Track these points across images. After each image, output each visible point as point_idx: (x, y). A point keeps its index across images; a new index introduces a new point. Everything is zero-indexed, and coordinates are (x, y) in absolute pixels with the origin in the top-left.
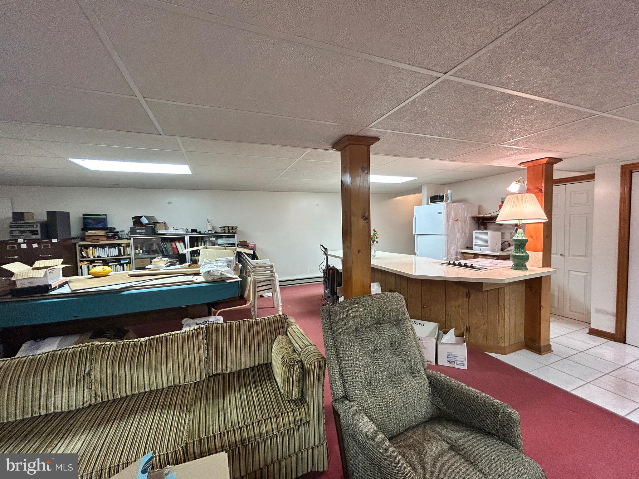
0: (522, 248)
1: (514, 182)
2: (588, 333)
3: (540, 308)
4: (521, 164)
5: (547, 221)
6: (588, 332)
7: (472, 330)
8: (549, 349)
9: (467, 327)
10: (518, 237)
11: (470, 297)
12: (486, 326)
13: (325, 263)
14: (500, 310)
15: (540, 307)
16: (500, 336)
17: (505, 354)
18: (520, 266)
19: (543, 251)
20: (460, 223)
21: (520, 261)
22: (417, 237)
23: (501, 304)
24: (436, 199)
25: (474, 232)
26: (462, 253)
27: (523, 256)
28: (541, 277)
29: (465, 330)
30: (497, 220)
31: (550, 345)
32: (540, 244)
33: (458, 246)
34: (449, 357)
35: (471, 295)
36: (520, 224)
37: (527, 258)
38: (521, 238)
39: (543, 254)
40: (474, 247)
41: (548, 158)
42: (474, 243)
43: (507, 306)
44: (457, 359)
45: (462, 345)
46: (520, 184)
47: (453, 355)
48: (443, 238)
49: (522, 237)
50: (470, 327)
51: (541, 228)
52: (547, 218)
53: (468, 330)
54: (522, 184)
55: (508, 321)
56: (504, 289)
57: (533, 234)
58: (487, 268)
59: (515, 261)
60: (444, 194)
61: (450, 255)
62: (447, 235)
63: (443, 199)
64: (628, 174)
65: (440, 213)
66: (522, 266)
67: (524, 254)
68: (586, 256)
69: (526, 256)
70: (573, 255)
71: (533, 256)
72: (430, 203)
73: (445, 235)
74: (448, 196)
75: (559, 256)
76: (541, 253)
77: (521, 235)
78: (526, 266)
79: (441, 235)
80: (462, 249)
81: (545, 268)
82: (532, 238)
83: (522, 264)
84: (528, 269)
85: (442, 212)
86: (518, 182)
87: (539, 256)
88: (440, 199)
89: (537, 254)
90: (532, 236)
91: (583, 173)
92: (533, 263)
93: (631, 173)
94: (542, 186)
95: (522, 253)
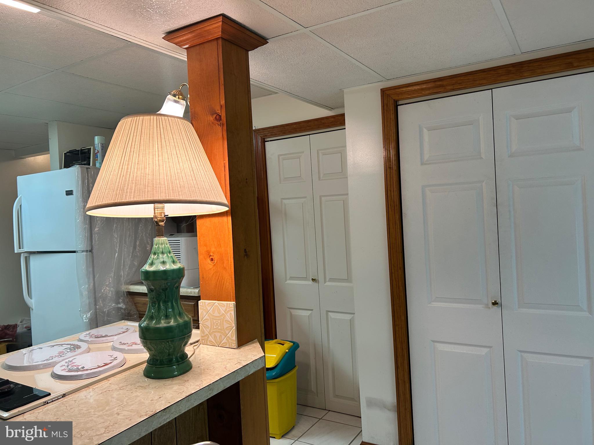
1: (170, 97)
4: (169, 35)
19: (237, 299)
21: (165, 344)
22: (26, 259)
24: (75, 159)
26: (132, 294)
32: (228, 277)
36: (159, 217)
38: (162, 268)
39: (237, 307)
41: (221, 19)
46: (183, 101)
49: (164, 262)
57: (213, 249)
58: (49, 394)
59: (149, 349)
60: (92, 148)
61: (100, 303)
62: (91, 251)
63: (90, 158)
64: (392, 107)
65: (69, 193)
66: (170, 362)
67: (172, 323)
68: (348, 279)
69: (178, 326)
70: (331, 280)
71: (216, 314)
72: (64, 168)
73: (83, 251)
74: (96, 151)
75: (311, 282)
76: (232, 304)
77: (161, 256)
78: (184, 356)
79: (74, 252)
80: (132, 284)
81: (246, 349)
82: (212, 260)
83: (169, 355)
84: (194, 364)
85: (74, 193)
86: (177, 97)
87: (228, 314)
88: (85, 161)
89: (224, 309)
90: (212, 254)
91: (333, 111)
92: (218, 335)
93: (396, 107)
94: (221, 106)
95: (167, 317)
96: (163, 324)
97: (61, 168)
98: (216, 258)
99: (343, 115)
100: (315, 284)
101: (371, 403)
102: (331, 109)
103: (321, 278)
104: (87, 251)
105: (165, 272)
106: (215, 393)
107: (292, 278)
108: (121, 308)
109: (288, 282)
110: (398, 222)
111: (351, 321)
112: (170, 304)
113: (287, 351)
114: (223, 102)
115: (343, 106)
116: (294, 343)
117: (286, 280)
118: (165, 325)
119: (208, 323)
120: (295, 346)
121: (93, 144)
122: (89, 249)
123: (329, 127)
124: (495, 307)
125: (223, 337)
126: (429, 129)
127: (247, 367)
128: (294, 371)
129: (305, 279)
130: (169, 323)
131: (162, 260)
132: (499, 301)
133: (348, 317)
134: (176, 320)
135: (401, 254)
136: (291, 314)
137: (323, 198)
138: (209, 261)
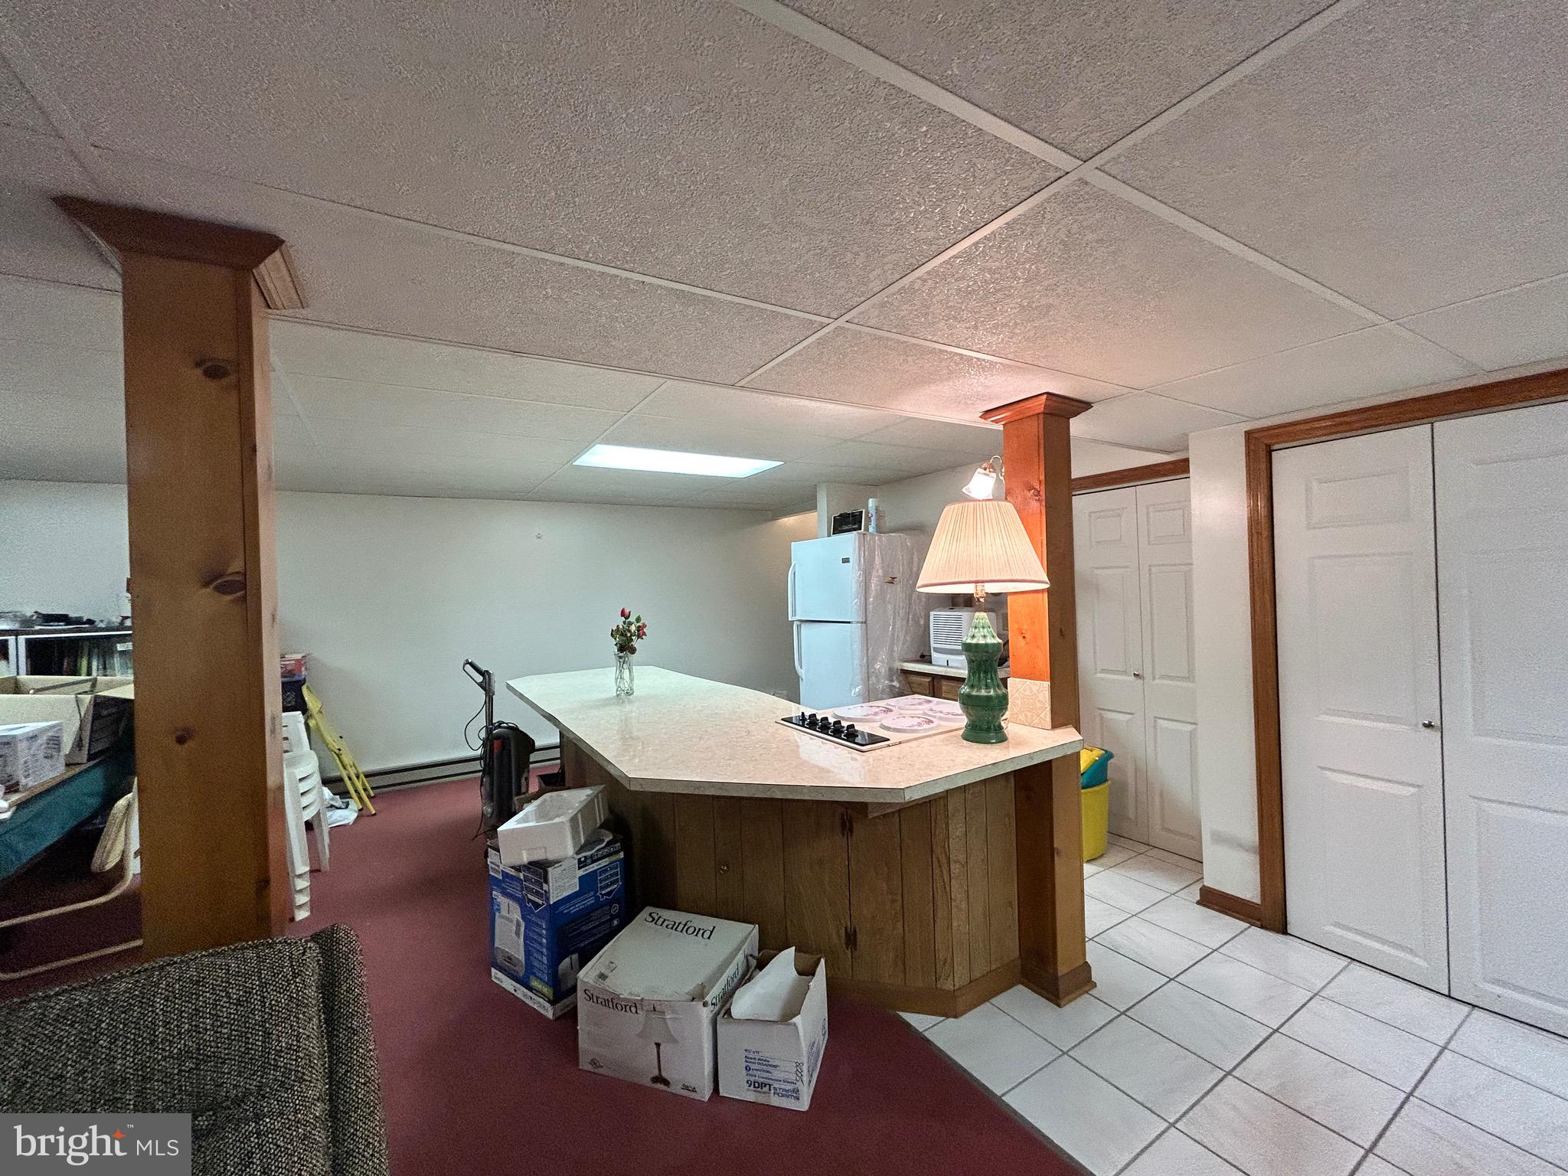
0: (986, 672)
1: (979, 470)
2: (1198, 903)
3: (1053, 857)
4: (987, 414)
5: (1047, 586)
6: (1198, 898)
7: (862, 939)
8: (1083, 980)
9: (846, 928)
10: (973, 637)
11: (851, 830)
12: (900, 925)
13: (482, 721)
14: (937, 871)
15: (1052, 851)
16: (941, 955)
17: (956, 1017)
18: (981, 729)
19: (1052, 679)
20: (898, 588)
21: (984, 712)
22: (799, 627)
23: (938, 850)
24: (845, 522)
25: (932, 613)
26: (906, 673)
27: (989, 698)
28: (1050, 762)
29: (843, 942)
30: (919, 583)
31: (1086, 967)
32: (1043, 658)
33: (893, 655)
34: (753, 1066)
35: (854, 825)
36: (980, 594)
37: (1002, 703)
38: (982, 641)
39: (1052, 688)
40: (934, 655)
41: (1045, 396)
42: (933, 645)
43: (957, 853)
44: (776, 1074)
45: (790, 1024)
46: (994, 475)
47: (764, 1061)
48: (854, 631)
49: (985, 636)
50: (855, 931)
51: (1044, 606)
52: (1047, 580)
53: (851, 939)
54: (997, 475)
55: (964, 906)
56: (946, 806)
57: (1025, 627)
58: (889, 740)
59: (968, 715)
60: (864, 511)
61: (873, 679)
62: (865, 622)
63: (861, 522)
64: (1263, 454)
65: (846, 561)
66: (988, 730)
67: (992, 693)
68: (1190, 677)
69: (998, 696)
70: (1162, 677)
71: (1028, 693)
72: (833, 534)
73: (858, 622)
74: (870, 515)
75: (1133, 678)
76: (1047, 684)
77: (981, 630)
78: (1000, 728)
79: (849, 622)
80: (905, 662)
81: (1059, 731)
82: (1024, 637)
83: (988, 723)
84: (1009, 736)
85: (851, 560)
86: (988, 470)
87: (1042, 694)
88: (855, 524)
89: (1037, 688)
90: (1024, 632)
91: (1172, 455)
92: (1029, 714)
93: (1269, 452)
94: (1040, 481)
95: (987, 687)
96: (983, 693)
97: (829, 536)
98: (1028, 636)
99: (1187, 460)
100: (1140, 681)
101: (1219, 838)
102: (1169, 452)
103: (1147, 674)
104: (862, 623)
105: (986, 645)
106: (1035, 762)
107: (1103, 671)
108: (894, 686)
109: (1099, 675)
110: (1269, 605)
111: (1192, 734)
112: (989, 675)
113: (1097, 759)
114: (1042, 478)
115: (1187, 449)
116: (1106, 751)
117: (1096, 673)
118: (986, 694)
119: (1019, 702)
120: (1109, 756)
121: (866, 506)
122: (864, 620)
123: (1164, 475)
124: (1428, 731)
125: (1035, 716)
126: (1320, 482)
127: (1065, 747)
128: (1107, 784)
129: (1125, 673)
130: (989, 692)
131: (983, 634)
132: (1436, 722)
133: (1190, 727)
134: (995, 691)
135: (1271, 649)
136: (1102, 718)
137: (1153, 569)
138: (1021, 639)
